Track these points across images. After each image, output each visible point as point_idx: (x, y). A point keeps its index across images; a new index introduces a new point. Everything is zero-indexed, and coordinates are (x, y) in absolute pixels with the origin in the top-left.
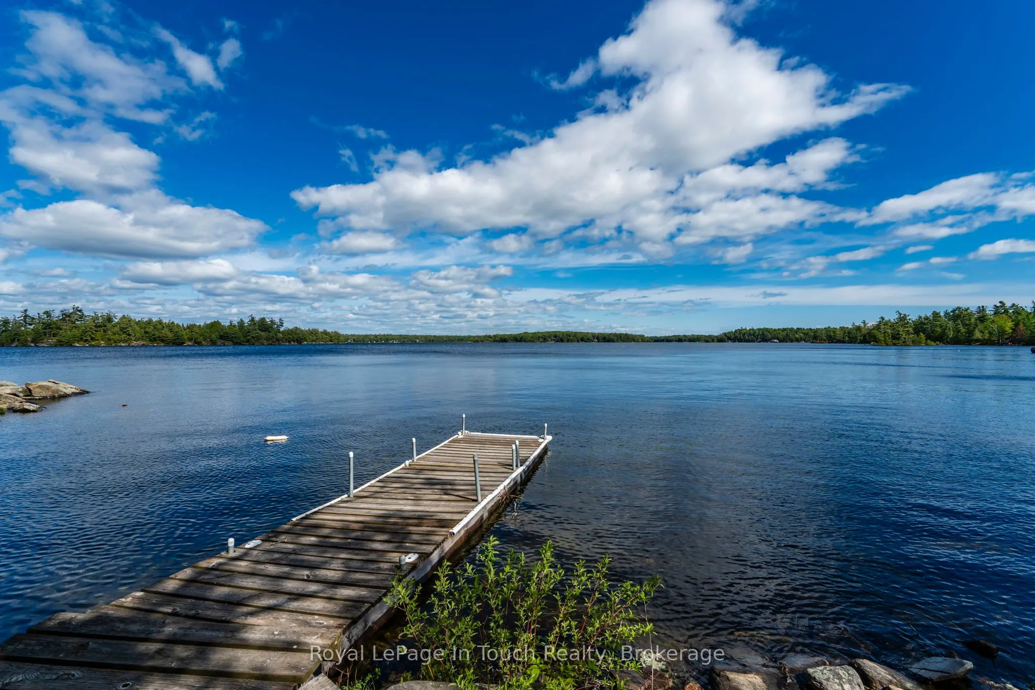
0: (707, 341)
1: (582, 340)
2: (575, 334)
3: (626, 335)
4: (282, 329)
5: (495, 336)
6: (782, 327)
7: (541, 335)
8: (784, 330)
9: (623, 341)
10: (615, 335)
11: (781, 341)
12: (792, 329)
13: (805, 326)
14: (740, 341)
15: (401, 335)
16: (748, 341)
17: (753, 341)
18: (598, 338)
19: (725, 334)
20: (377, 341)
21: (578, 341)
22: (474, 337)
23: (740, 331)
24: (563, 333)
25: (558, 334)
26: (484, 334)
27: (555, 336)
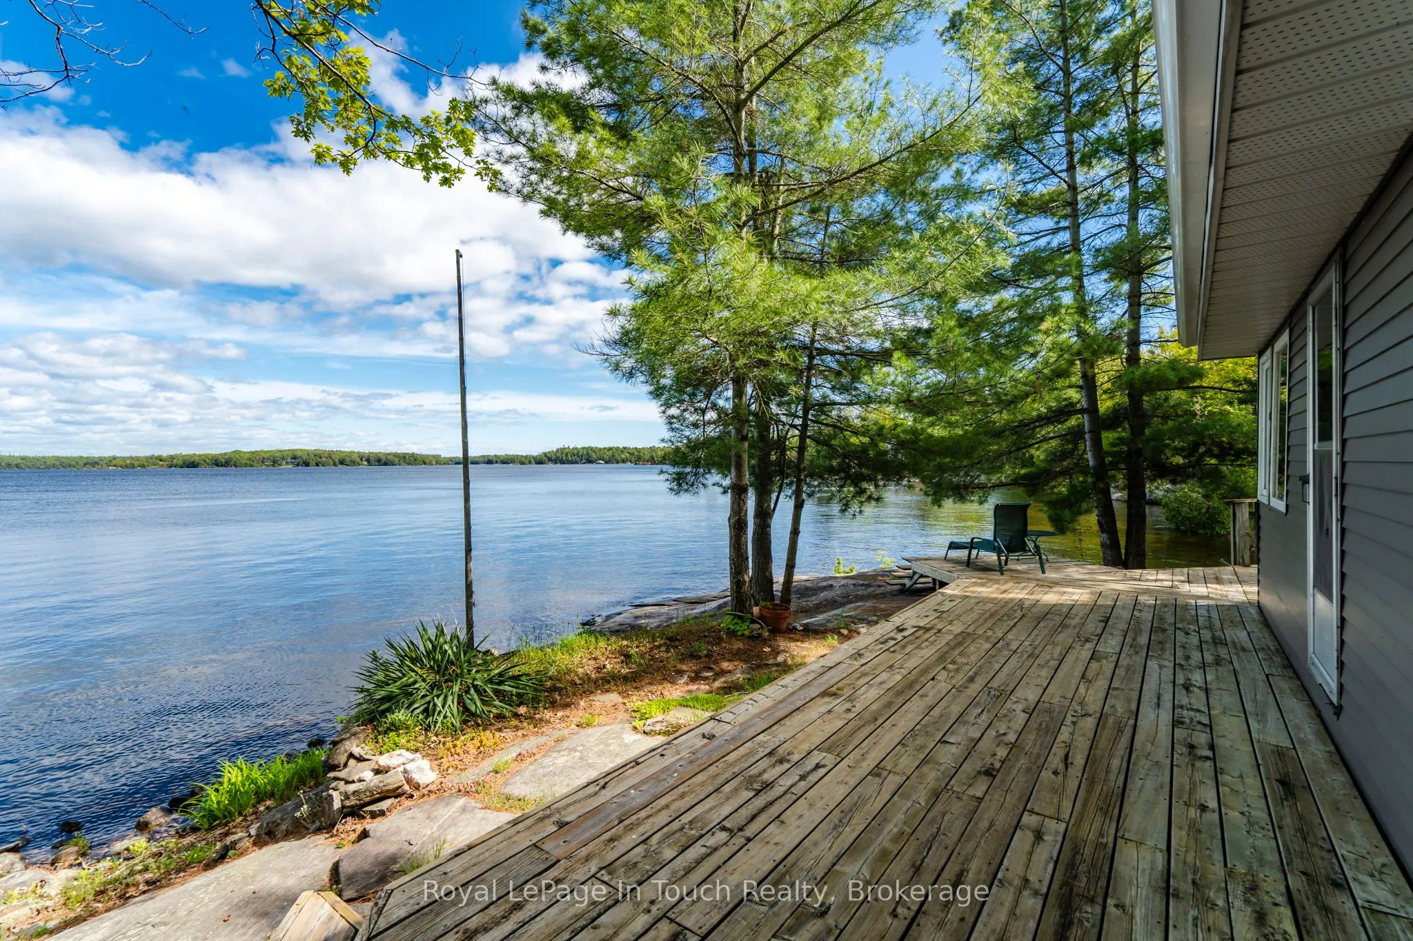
0: (523, 463)
1: (342, 462)
2: (330, 454)
3: (413, 455)
5: (172, 457)
6: (607, 446)
7: (266, 456)
8: (610, 449)
9: (408, 464)
10: (396, 455)
11: (606, 463)
12: (618, 449)
13: (631, 444)
14: (562, 462)
16: (572, 462)
17: (576, 463)
18: (368, 460)
19: (545, 454)
21: (335, 465)
22: (124, 459)
23: (562, 450)
24: (308, 452)
25: (299, 454)
26: (148, 454)
27: (294, 458)
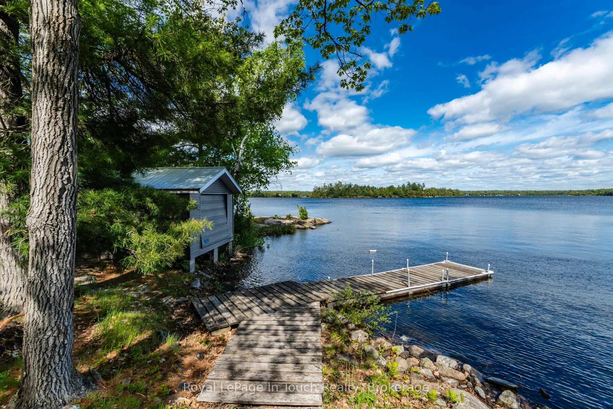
4: (424, 189)
15: (505, 191)
20: (486, 195)
